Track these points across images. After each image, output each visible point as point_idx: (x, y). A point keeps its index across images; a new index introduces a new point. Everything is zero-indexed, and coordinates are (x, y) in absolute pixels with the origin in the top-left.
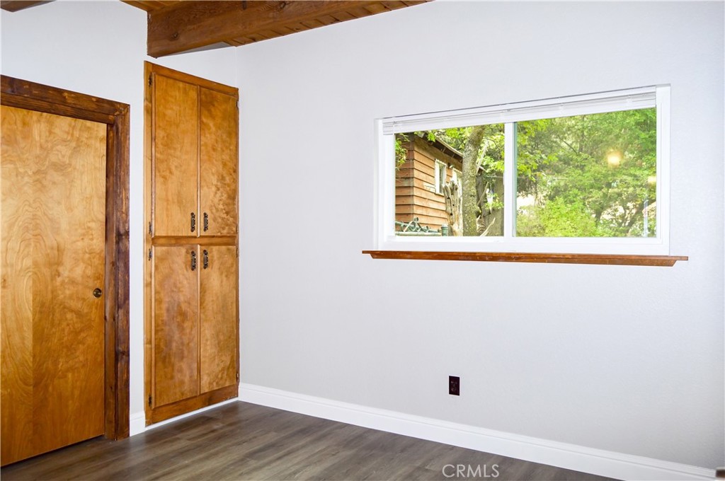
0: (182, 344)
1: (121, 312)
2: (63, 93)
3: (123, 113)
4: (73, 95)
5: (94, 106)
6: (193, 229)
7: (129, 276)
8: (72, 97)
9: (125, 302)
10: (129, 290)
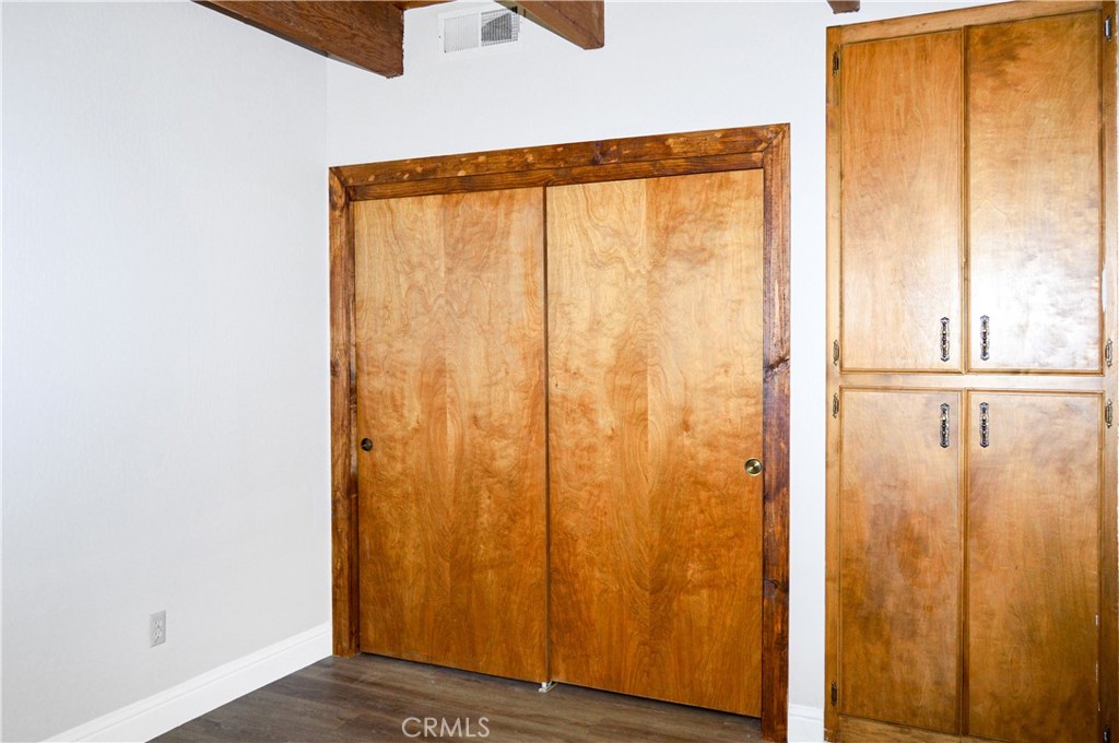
0: (913, 603)
1: (772, 507)
2: (666, 140)
3: (775, 142)
4: (682, 139)
5: (719, 146)
6: (945, 358)
7: (787, 444)
8: (682, 143)
9: (778, 489)
10: (787, 471)
